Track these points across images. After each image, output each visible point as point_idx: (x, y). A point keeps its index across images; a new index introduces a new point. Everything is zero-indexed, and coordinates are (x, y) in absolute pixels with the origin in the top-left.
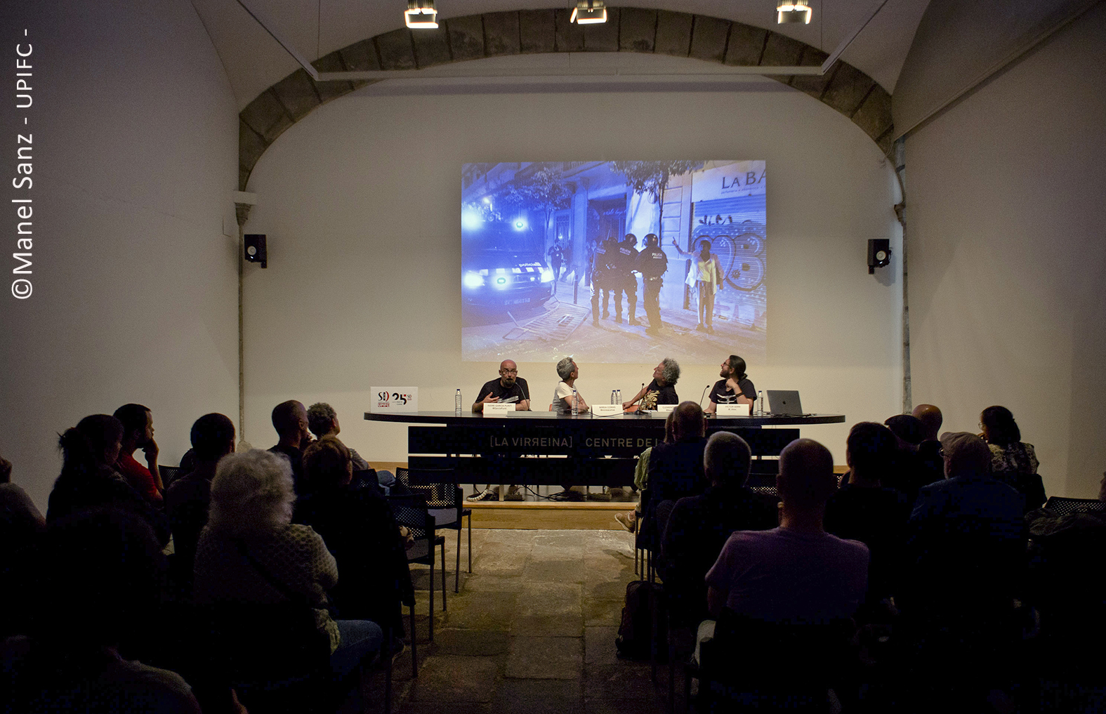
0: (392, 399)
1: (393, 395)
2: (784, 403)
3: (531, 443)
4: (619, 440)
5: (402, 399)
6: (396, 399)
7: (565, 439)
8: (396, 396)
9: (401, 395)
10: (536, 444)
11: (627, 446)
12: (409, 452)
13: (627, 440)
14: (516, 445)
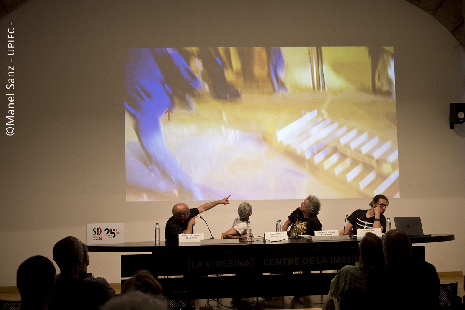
0: (104, 233)
1: (105, 230)
2: (408, 226)
3: (221, 265)
4: (289, 259)
5: (112, 233)
6: (108, 233)
7: (247, 261)
8: (107, 231)
9: (111, 230)
10: (224, 265)
11: (296, 264)
12: (122, 276)
13: (296, 259)
14: (208, 266)
